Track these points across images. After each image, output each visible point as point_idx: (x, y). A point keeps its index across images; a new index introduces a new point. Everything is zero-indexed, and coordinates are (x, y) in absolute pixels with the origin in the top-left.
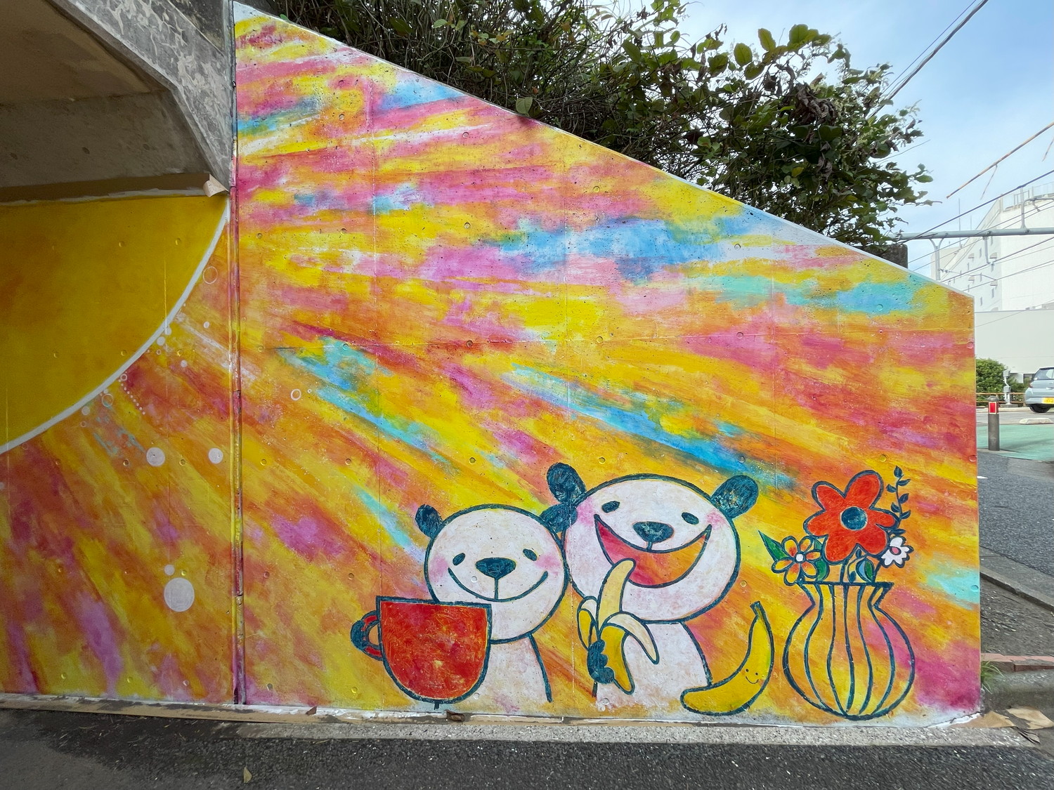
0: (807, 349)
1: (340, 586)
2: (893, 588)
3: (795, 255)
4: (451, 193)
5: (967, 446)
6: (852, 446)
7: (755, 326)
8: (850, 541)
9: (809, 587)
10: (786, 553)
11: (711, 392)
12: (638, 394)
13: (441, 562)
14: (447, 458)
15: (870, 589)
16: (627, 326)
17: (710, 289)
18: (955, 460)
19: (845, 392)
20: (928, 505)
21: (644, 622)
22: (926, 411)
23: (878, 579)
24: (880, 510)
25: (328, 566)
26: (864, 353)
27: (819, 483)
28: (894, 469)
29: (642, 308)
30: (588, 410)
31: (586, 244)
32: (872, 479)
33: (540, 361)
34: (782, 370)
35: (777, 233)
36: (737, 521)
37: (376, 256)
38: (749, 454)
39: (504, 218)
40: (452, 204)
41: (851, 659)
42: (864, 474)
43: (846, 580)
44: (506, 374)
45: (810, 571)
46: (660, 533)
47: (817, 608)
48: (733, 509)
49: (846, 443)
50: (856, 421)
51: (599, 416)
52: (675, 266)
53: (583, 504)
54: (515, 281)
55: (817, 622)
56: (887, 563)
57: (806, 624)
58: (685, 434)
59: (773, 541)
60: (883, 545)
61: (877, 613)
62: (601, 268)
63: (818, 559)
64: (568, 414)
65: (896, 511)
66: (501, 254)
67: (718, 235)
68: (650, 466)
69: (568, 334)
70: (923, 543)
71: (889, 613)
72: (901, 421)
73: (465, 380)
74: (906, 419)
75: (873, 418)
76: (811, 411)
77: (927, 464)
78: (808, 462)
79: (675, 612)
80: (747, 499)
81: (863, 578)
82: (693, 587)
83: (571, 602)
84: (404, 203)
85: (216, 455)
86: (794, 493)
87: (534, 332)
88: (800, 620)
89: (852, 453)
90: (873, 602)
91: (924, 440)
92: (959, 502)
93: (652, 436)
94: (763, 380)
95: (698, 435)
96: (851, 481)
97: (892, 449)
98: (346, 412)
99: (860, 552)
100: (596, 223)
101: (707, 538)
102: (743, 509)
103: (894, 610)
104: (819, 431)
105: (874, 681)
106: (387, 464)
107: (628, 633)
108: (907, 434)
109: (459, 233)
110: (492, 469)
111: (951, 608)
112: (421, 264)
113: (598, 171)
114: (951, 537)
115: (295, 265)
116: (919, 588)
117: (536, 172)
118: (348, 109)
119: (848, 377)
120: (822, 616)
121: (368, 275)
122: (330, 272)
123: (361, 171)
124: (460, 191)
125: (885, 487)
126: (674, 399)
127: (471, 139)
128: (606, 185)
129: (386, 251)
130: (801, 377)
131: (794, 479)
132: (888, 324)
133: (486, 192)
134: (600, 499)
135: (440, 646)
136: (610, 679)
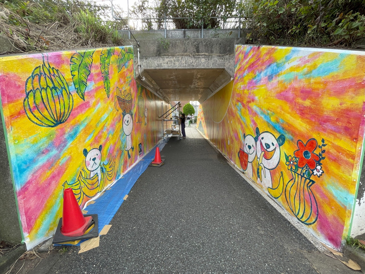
0: (301, 94)
1: (238, 145)
2: (315, 183)
3: (302, 61)
5: (354, 133)
6: (310, 129)
7: (290, 89)
8: (305, 162)
9: (293, 173)
10: (289, 160)
11: (280, 110)
12: (268, 111)
13: (245, 144)
14: (247, 124)
15: (308, 181)
16: (268, 94)
17: (282, 79)
18: (347, 139)
19: (310, 108)
20: (332, 156)
21: (264, 167)
22: (338, 116)
23: (311, 178)
24: (315, 154)
25: (237, 142)
26: (318, 93)
27: (299, 140)
28: (322, 139)
29: (270, 88)
31: (264, 74)
32: (314, 142)
33: (257, 104)
34: (294, 102)
35: (298, 55)
38: (285, 129)
39: (255, 72)
40: (250, 72)
42: (312, 140)
43: (302, 175)
44: (253, 107)
45: (294, 168)
46: (268, 146)
47: (294, 180)
48: (280, 144)
49: (308, 127)
50: (312, 119)
51: (263, 116)
52: (277, 75)
53: (259, 137)
54: (255, 86)
55: (293, 184)
56: (315, 174)
57: (291, 184)
58: (274, 122)
59: (287, 156)
60: (314, 167)
61: (309, 190)
62: (265, 79)
63: (296, 165)
64: (259, 116)
65: (320, 156)
66: (254, 80)
67: (285, 62)
69: (260, 97)
70: (328, 171)
72: (327, 120)
73: (249, 109)
74: (329, 119)
75: (318, 119)
76: (300, 116)
77: (334, 139)
78: (297, 133)
79: (269, 167)
80: (283, 142)
81: (307, 176)
82: (272, 162)
84: (246, 74)
85: (231, 122)
86: (293, 142)
87: (257, 98)
88: (290, 181)
89: (309, 131)
90: (309, 185)
91: (335, 129)
92: (345, 158)
93: (269, 122)
94: (290, 106)
95: (276, 122)
96: (308, 141)
97: (322, 131)
98: (240, 115)
99: (307, 167)
100: (266, 68)
101: (275, 150)
102: (282, 144)
103: (314, 191)
104: (301, 123)
105: (305, 211)
106: (242, 125)
107: (262, 169)
108: (328, 126)
109: (250, 78)
110: (250, 127)
111: (334, 202)
112: (247, 86)
113: (267, 54)
114: (339, 173)
115: (238, 90)
116: (324, 188)
117: (259, 59)
118: (243, 58)
119: (312, 103)
120: (295, 183)
121: (242, 89)
122: (240, 90)
123: (243, 70)
124: (251, 69)
125: (318, 146)
126: (273, 112)
127: (253, 56)
128: (268, 57)
129: (244, 84)
130: (298, 104)
131: (293, 138)
132: (328, 79)
133: (254, 67)
134: (261, 136)
135: (244, 159)
136: (259, 177)
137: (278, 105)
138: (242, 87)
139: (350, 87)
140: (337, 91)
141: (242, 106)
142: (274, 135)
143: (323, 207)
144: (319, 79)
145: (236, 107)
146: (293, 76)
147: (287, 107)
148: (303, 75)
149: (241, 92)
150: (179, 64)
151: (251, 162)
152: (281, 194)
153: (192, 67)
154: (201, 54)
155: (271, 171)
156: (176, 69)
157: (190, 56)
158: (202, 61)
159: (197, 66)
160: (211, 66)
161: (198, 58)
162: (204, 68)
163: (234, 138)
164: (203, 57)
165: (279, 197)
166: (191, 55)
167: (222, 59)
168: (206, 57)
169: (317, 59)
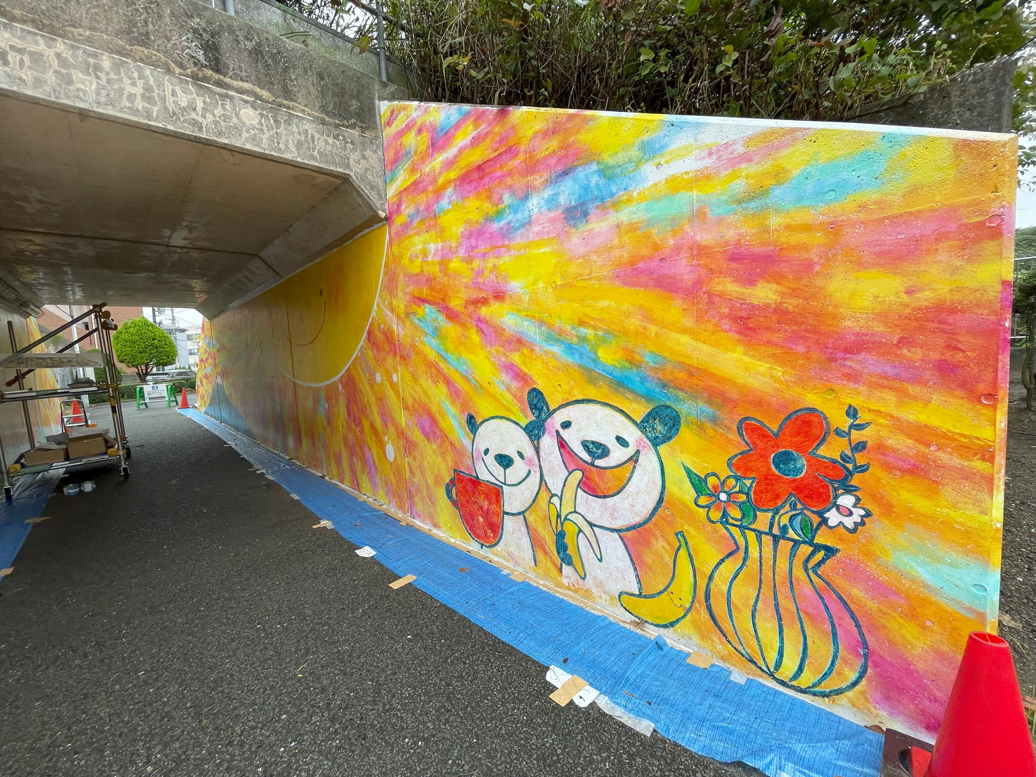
0: (733, 265)
1: (440, 459)
2: (838, 555)
3: (720, 157)
4: (468, 188)
5: (977, 380)
6: (788, 378)
7: (677, 250)
8: (783, 489)
9: (733, 529)
10: (708, 489)
11: (637, 323)
12: (582, 329)
13: (479, 452)
14: (478, 382)
15: (806, 550)
16: (572, 269)
17: (635, 218)
18: (952, 400)
19: (779, 311)
20: (901, 460)
21: (592, 525)
22: (903, 330)
23: (818, 540)
24: (825, 458)
25: (435, 446)
26: (805, 260)
27: (746, 419)
28: (846, 408)
29: (582, 250)
30: (550, 345)
31: (543, 202)
32: (814, 419)
33: (519, 307)
34: (705, 293)
35: (699, 137)
36: (663, 449)
37: (440, 245)
38: (672, 384)
39: (495, 197)
40: (468, 196)
41: (780, 619)
42: (803, 412)
43: (776, 531)
44: (502, 319)
45: (735, 513)
46: (599, 451)
47: (741, 553)
48: (657, 437)
49: (780, 374)
50: (794, 347)
51: (556, 349)
52: (607, 203)
53: (549, 421)
54: (503, 246)
55: (741, 568)
56: (831, 523)
57: (728, 568)
58: (616, 364)
59: (697, 475)
60: (827, 500)
61: (816, 579)
62: (552, 220)
63: (743, 503)
64: (537, 349)
65: (848, 462)
66: (495, 226)
67: (641, 160)
68: (592, 393)
69: (535, 283)
70: (888, 509)
71: (832, 584)
72: (860, 345)
73: (482, 326)
74: (867, 342)
75: (817, 343)
76: (737, 337)
77: (900, 404)
78: (735, 395)
79: (613, 522)
80: (670, 428)
81: (798, 535)
82: (626, 504)
83: (544, 496)
84: (449, 204)
85: (395, 378)
86: (717, 427)
87: (516, 285)
88: (723, 560)
89: (788, 386)
90: (811, 564)
91: (896, 371)
92: (956, 461)
93: (592, 366)
94: (685, 306)
95: (627, 365)
96: (786, 419)
97: (844, 382)
98: (436, 352)
99: (795, 504)
100: (549, 183)
101: (636, 461)
102: (667, 438)
103: (838, 581)
104: (747, 359)
105: (809, 653)
106: (453, 385)
107: (580, 531)
108: (868, 363)
109: (475, 216)
110: (500, 390)
111: (931, 604)
112: (459, 245)
113: (548, 134)
114: (939, 509)
115: (411, 260)
116: (879, 565)
117: (511, 151)
118: (423, 147)
119: (783, 294)
120: (747, 563)
121: (438, 259)
122: (423, 261)
123: (430, 188)
124: (474, 184)
125: (832, 430)
126: (607, 332)
127: (476, 141)
128: (554, 144)
129: (444, 241)
130: (725, 299)
131: (717, 412)
132: (842, 215)
133: (486, 180)
134: (559, 418)
135: (481, 508)
136: (570, 563)
137: (625, 307)
138: (436, 251)
139: (941, 237)
140: (889, 252)
141: (441, 318)
142: (621, 411)
143: (884, 627)
144: (803, 216)
145: (412, 323)
146: (686, 209)
147: (673, 310)
148: (727, 203)
149: (435, 270)
150: (104, 93)
151: (519, 514)
152: (689, 610)
153: (188, 131)
154: (235, 83)
155: (629, 534)
156: (83, 114)
157: (169, 71)
158: (244, 119)
159: (220, 134)
160: (291, 155)
161: (220, 95)
162: (257, 149)
163: (417, 436)
164: (246, 102)
165: (678, 620)
166: (177, 70)
167: (336, 137)
168: (263, 109)
169: (786, 152)
